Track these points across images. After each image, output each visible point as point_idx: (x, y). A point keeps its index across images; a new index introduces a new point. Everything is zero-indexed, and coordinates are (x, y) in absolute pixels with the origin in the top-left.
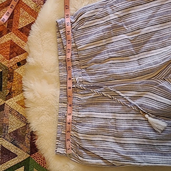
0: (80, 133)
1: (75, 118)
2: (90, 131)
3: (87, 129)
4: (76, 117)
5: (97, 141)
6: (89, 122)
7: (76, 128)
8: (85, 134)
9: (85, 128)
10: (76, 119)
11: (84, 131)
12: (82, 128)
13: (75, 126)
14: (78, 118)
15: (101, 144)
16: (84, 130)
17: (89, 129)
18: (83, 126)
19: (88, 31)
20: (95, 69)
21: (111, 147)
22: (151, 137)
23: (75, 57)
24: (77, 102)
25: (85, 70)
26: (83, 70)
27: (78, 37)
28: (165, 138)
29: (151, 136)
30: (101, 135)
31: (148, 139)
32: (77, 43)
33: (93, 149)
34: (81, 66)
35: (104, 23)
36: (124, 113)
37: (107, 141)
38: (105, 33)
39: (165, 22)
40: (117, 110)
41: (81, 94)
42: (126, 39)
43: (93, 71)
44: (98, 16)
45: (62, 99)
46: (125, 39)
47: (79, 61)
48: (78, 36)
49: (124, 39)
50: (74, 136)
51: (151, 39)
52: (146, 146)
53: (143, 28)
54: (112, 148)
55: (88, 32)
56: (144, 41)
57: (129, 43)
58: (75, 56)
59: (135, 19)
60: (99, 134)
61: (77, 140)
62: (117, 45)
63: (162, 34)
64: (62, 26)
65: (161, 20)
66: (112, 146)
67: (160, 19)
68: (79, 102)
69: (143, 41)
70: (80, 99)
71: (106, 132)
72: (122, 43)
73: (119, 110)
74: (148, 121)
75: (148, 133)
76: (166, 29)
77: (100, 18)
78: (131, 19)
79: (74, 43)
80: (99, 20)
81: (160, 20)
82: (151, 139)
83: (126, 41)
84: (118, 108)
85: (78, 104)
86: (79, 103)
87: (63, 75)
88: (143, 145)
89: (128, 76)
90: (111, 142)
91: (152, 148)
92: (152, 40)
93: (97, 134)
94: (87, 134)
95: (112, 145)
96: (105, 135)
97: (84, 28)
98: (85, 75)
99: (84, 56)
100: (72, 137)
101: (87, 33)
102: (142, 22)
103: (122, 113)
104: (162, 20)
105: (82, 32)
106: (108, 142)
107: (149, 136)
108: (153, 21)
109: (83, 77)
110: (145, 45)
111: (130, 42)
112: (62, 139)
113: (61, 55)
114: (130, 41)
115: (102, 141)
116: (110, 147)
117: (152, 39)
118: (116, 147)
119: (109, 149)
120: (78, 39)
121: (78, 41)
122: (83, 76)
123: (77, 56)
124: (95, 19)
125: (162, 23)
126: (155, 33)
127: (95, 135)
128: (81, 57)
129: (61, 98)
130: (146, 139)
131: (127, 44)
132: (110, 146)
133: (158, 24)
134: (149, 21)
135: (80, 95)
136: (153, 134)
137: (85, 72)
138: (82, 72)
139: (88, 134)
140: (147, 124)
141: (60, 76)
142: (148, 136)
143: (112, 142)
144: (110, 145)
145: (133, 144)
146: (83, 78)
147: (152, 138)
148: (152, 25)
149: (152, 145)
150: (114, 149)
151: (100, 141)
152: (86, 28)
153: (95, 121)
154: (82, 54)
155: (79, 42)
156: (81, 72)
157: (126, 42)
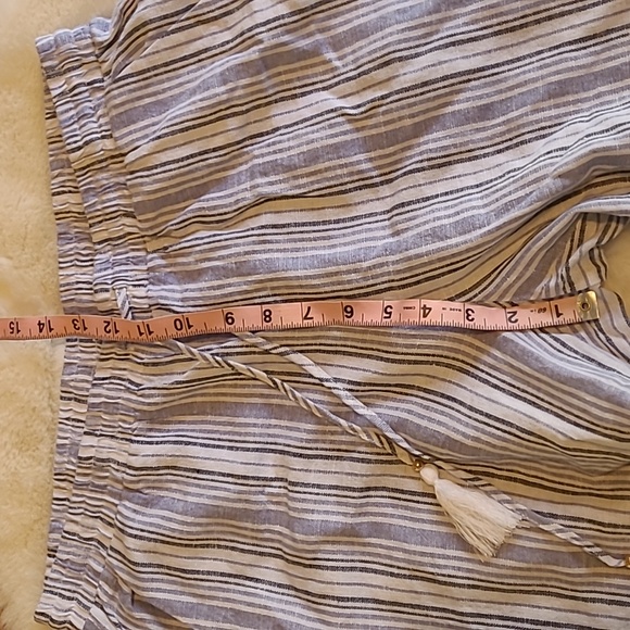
0: (131, 535)
1: (117, 470)
2: (174, 530)
3: (163, 518)
4: (118, 463)
5: (209, 573)
6: (176, 491)
7: (119, 513)
8: (156, 540)
9: (157, 516)
10: (119, 475)
11: (151, 529)
12: (144, 514)
13: (117, 502)
14: (128, 471)
15: (224, 590)
16: (151, 524)
17: (170, 520)
18: (147, 503)
19: (169, 79)
20: (197, 252)
21: (265, 607)
22: (444, 575)
23: (119, 197)
24: (124, 399)
25: (163, 258)
26: (151, 260)
27: (122, 109)
28: (512, 581)
29: (446, 567)
30: (227, 547)
31: (435, 581)
32: (122, 137)
33: (192, 608)
34: (146, 239)
35: (232, 40)
36: (327, 457)
37: (251, 579)
38: (232, 90)
39: (521, 26)
40: (296, 439)
41: (144, 364)
42: (332, 111)
43: (189, 264)
44: (206, 10)
45: (72, 384)
46: (328, 112)
47: (135, 217)
48: (122, 104)
49: (321, 114)
50: (112, 548)
51: (450, 109)
52: (427, 616)
53: (407, 58)
54: (271, 614)
55: (166, 85)
56: (417, 120)
57: (345, 133)
58: (119, 193)
59: (374, 16)
60: (219, 547)
61: (121, 565)
62: (292, 143)
63: (503, 86)
64: (56, 62)
65: (496, 16)
66: (269, 604)
67: (493, 11)
68: (134, 397)
69: (408, 122)
70: (137, 385)
71: (245, 536)
72: (313, 132)
73: (302, 440)
74: (434, 496)
75: (432, 555)
76: (524, 58)
77: (216, 18)
78: (358, 17)
79: (111, 136)
80: (213, 27)
81: (492, 17)
82: (445, 583)
83: (333, 121)
84: (298, 430)
85: (129, 409)
86: (133, 405)
87: (73, 279)
88: (412, 606)
89: (339, 287)
90: (270, 583)
91: (451, 622)
92: (453, 113)
93: (208, 546)
94: (163, 542)
95: (272, 599)
96: (243, 551)
97: (148, 70)
98: (160, 281)
99: (149, 193)
100: (104, 554)
101: (164, 91)
102: (403, 30)
103: (316, 457)
104: (502, 14)
105: (141, 88)
106: (257, 580)
107: (439, 566)
108: (460, 21)
109: (150, 287)
110: (422, 140)
111: (348, 127)
112: (65, 557)
113: (64, 192)
114: (349, 121)
115: (230, 575)
116: (260, 606)
117: (457, 107)
118: (287, 608)
119: (259, 617)
120: (124, 117)
121: (125, 130)
122: (150, 283)
123: (124, 197)
124: (191, 26)
125: (507, 31)
126: (469, 80)
127: (196, 546)
128: (139, 199)
129: (67, 378)
130: (423, 579)
131: (332, 136)
132: (263, 602)
133: (484, 37)
134: (441, 21)
135: (141, 369)
136: (455, 558)
137: (160, 266)
138: (150, 264)
139: (168, 543)
140: (429, 512)
141: (62, 282)
142: (432, 565)
143: (275, 584)
144: (261, 597)
145: (363, 600)
146: (150, 294)
147: (449, 576)
148: (453, 44)
149: (453, 612)
150: (279, 615)
151: (222, 574)
152: (155, 68)
153: (198, 486)
154: (142, 184)
155: (130, 133)
156: (145, 268)
157: (331, 126)
